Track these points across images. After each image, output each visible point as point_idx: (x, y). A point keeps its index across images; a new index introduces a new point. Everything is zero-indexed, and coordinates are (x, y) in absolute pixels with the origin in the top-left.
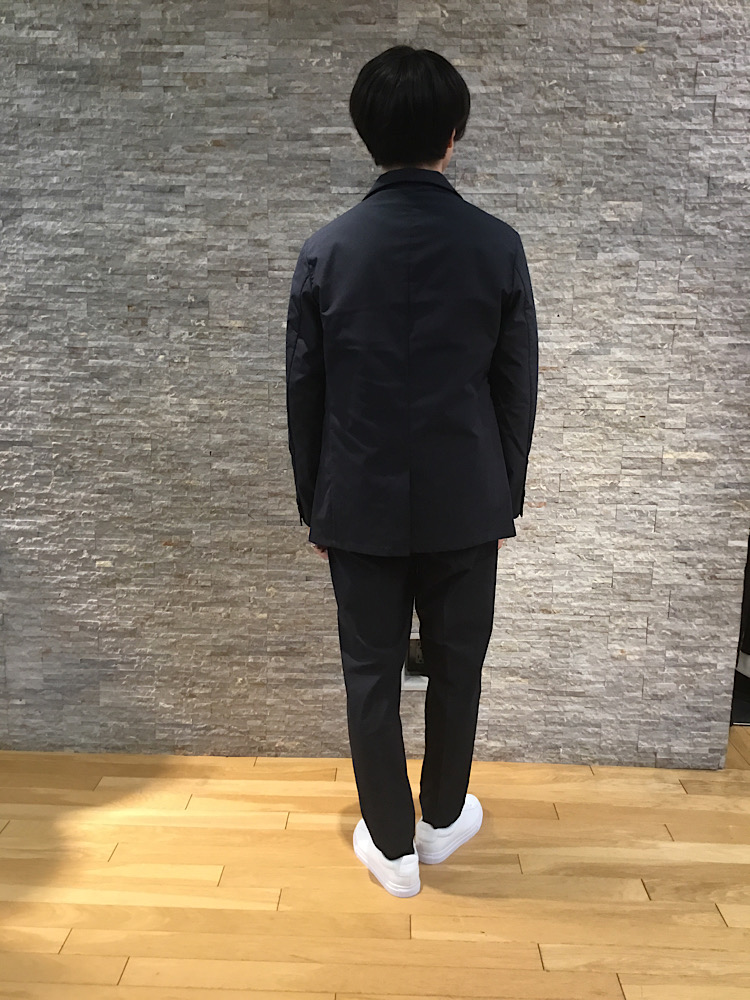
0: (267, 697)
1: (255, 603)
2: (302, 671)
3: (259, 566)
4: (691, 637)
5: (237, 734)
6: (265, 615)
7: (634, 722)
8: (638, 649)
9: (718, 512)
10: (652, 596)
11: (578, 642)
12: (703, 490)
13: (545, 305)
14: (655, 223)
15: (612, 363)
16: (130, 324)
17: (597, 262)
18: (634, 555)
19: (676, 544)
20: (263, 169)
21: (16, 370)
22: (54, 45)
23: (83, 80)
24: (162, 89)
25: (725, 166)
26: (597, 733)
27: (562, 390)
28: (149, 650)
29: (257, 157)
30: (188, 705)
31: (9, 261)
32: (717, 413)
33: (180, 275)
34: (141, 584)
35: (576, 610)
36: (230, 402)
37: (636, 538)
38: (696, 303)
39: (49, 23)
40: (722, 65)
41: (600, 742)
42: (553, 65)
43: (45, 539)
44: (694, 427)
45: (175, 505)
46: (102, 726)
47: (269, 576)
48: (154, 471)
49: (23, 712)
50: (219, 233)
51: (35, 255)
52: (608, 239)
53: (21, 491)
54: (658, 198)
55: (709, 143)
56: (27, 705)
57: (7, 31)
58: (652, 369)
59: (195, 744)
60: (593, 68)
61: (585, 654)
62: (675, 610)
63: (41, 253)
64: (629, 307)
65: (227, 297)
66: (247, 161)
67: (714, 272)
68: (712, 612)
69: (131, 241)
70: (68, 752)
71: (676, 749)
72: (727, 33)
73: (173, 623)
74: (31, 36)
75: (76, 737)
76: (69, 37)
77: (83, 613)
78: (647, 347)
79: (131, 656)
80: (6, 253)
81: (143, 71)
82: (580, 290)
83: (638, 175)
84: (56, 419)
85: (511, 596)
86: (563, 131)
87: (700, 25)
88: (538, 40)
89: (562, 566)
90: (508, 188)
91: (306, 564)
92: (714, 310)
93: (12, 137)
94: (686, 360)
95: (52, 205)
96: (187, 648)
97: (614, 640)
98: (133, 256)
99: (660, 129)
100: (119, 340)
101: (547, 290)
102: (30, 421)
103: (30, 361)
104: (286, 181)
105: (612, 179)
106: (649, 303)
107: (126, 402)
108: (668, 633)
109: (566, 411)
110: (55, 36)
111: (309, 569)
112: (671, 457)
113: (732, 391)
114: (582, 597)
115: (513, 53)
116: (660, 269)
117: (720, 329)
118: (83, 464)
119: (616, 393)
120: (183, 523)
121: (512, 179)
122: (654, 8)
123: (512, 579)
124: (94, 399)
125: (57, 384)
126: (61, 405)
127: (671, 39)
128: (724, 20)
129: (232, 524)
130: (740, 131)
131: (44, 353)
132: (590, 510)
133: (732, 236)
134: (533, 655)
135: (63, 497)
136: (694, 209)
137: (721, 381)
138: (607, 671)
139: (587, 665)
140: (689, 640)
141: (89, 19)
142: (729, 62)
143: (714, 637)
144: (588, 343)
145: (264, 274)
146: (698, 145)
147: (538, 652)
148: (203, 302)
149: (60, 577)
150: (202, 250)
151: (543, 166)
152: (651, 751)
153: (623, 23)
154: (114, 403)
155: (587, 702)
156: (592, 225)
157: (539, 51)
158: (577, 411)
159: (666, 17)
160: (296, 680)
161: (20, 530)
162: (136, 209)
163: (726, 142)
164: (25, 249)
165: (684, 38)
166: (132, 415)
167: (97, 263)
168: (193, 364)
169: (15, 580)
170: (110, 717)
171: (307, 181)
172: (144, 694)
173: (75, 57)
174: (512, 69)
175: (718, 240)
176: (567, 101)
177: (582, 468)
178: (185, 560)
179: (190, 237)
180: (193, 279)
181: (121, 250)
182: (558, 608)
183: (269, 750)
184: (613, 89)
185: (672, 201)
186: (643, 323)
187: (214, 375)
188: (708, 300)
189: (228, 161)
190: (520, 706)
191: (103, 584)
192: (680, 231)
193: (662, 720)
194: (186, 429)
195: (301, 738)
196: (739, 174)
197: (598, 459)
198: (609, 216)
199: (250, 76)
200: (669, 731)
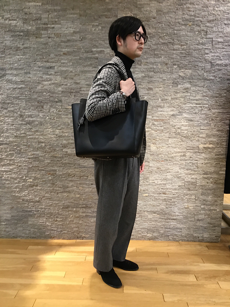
0: (79, 221)
1: (76, 192)
2: (90, 213)
3: (77, 181)
4: (209, 201)
5: (71, 233)
6: (79, 196)
7: (192, 228)
8: (193, 205)
9: (216, 163)
10: (196, 189)
11: (174, 203)
12: (212, 156)
13: (162, 101)
14: (195, 76)
15: (183, 118)
16: (38, 108)
17: (178, 88)
18: (191, 176)
19: (203, 173)
20: (78, 61)
21: (4, 122)
22: (16, 25)
23: (25, 35)
24: (48, 38)
25: (216, 59)
26: (181, 231)
27: (168, 126)
28: (43, 207)
29: (76, 58)
30: (55, 224)
31: (2, 89)
32: (215, 133)
33: (53, 93)
34: (41, 187)
35: (174, 193)
36: (68, 131)
37: (191, 171)
38: (208, 100)
39: (15, 19)
40: (214, 29)
41: (182, 234)
42: (164, 30)
43: (12, 173)
44: (208, 137)
45: (52, 162)
46: (29, 230)
47: (80, 184)
48: (45, 152)
49: (5, 226)
50: (65, 80)
51: (10, 87)
52: (181, 81)
53: (5, 158)
54: (196, 68)
55: (211, 52)
56: (6, 224)
57: (2, 21)
58: (195, 120)
59: (57, 236)
60: (176, 30)
61: (177, 207)
62: (204, 193)
63: (12, 86)
64: (188, 101)
65: (67, 99)
66: (73, 59)
67: (213, 90)
68: (215, 193)
69: (38, 83)
70: (19, 239)
71: (205, 236)
72: (216, 20)
73: (51, 198)
74: (9, 22)
75: (21, 234)
76: (20, 23)
77: (23, 196)
78: (194, 113)
79: (38, 209)
80: (1, 87)
81: (42, 32)
82: (173, 96)
83: (190, 62)
84: (16, 136)
85: (154, 189)
86: (168, 49)
87: (208, 17)
88: (160, 22)
89: (169, 180)
90: (151, 66)
91: (91, 180)
92: (213, 102)
93: (3, 52)
94: (205, 117)
95: (15, 72)
96: (55, 206)
97: (185, 202)
98: (39, 87)
99: (196, 48)
100: (35, 112)
101: (163, 96)
102: (8, 137)
103: (8, 119)
104: (85, 65)
105: (182, 63)
106: (194, 100)
107: (37, 131)
108: (202, 200)
109: (170, 133)
110: (16, 22)
111: (92, 182)
112: (202, 146)
113: (220, 126)
114: (175, 189)
115: (152, 26)
116: (197, 90)
117: (216, 108)
118: (24, 150)
119: (185, 127)
120: (54, 168)
121: (153, 64)
122: (193, 13)
123: (154, 184)
124: (27, 130)
125: (16, 126)
126: (17, 132)
127: (199, 22)
128: (215, 16)
129: (69, 168)
130: (220, 48)
131: (12, 117)
132: (177, 162)
133: (218, 80)
134: (161, 207)
135: (17, 160)
136: (207, 72)
137: (216, 123)
138: (183, 212)
139: (177, 210)
140: (208, 202)
141: (26, 18)
142: (216, 28)
143: (216, 201)
144: (176, 112)
145: (78, 92)
146: (208, 52)
147: (162, 206)
148: (60, 101)
149: (17, 185)
150: (60, 85)
151: (162, 59)
152: (197, 237)
153: (184, 17)
154: (33, 132)
155: (177, 222)
156: (176, 77)
157: (160, 25)
158: (173, 133)
159: (197, 15)
160: (88, 216)
161: (4, 170)
162: (40, 73)
163: (216, 52)
164: (7, 86)
165: (203, 21)
166: (39, 135)
167: (28, 89)
168: (57, 119)
169: (3, 186)
170: (32, 228)
171: (91, 65)
172: (42, 220)
173: (22, 28)
174: (152, 31)
175: (214, 81)
176: (169, 40)
177: (174, 150)
178: (55, 179)
179: (56, 81)
180: (57, 94)
181: (36, 86)
182: (168, 193)
183: (80, 238)
184: (182, 36)
185: (200, 69)
186: (192, 106)
187: (63, 123)
188: (212, 99)
189: (67, 59)
190: (157, 223)
191: (30, 187)
192: (203, 78)
193: (200, 227)
194: (55, 139)
195: (90, 234)
196: (220, 61)
197: (180, 147)
198: (181, 74)
199: (74, 34)
200: (203, 230)
